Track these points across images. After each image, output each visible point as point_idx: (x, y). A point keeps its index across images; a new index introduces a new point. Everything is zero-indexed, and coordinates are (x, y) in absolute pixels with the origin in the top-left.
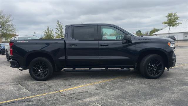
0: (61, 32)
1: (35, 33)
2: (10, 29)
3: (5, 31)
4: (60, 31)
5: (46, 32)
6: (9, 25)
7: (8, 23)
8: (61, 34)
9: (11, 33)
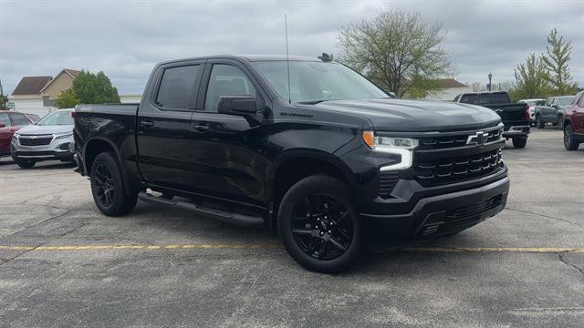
0: (559, 72)
1: (490, 76)
2: (437, 65)
3: (421, 73)
4: (557, 66)
5: (523, 72)
6: (434, 53)
7: (431, 49)
8: (559, 77)
9: (435, 76)
